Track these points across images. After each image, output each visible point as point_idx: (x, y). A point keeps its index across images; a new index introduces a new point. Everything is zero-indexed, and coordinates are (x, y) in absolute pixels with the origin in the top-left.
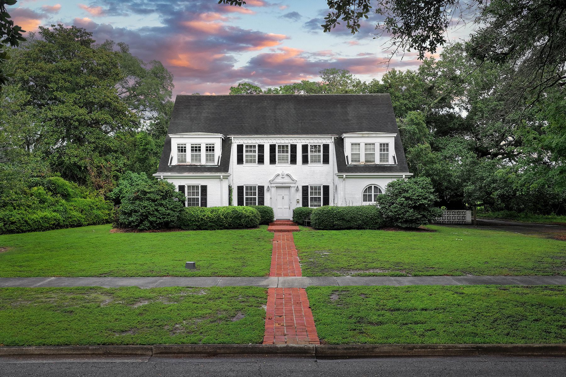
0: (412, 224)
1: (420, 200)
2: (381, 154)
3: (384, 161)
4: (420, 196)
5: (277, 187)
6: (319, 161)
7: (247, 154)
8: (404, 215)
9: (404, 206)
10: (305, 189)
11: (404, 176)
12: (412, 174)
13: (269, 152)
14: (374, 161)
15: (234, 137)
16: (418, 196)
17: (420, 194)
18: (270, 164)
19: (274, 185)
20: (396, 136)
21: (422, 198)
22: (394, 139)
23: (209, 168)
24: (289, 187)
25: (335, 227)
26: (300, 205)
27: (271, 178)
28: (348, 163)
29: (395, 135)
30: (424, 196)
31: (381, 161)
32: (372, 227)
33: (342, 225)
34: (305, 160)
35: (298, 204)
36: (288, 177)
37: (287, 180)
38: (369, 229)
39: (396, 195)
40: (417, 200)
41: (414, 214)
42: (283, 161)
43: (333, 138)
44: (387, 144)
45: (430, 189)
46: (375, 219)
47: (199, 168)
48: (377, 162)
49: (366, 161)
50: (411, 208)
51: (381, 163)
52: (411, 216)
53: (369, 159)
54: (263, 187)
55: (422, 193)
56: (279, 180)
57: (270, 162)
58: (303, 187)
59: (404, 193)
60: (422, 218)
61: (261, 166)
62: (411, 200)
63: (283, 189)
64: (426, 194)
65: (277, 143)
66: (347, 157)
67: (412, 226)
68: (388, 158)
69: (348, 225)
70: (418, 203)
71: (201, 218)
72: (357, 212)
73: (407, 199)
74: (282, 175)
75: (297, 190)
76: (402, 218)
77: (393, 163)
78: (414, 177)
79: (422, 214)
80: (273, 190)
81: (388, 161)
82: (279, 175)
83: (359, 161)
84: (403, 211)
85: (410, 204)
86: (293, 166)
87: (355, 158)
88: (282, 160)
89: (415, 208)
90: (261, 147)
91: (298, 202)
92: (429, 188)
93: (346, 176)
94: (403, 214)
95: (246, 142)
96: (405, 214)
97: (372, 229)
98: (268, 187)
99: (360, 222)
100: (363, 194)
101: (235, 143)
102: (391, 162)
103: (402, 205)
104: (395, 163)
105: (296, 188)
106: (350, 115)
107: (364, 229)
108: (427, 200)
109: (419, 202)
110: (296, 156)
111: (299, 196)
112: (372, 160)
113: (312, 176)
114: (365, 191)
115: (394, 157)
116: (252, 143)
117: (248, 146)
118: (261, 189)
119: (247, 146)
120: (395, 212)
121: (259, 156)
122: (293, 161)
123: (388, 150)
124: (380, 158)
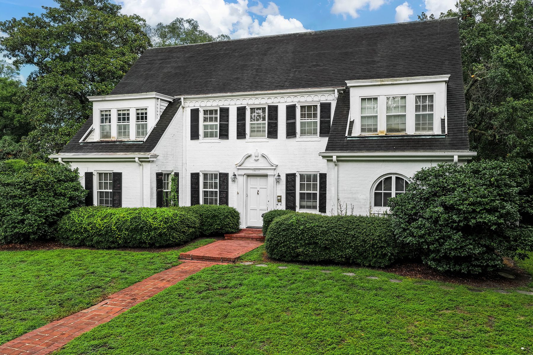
0: (461, 265)
1: (479, 212)
2: (417, 116)
3: (424, 129)
4: (480, 203)
5: (248, 176)
6: (315, 133)
7: (206, 123)
8: (441, 245)
9: (441, 225)
10: (291, 178)
11: (456, 158)
12: (475, 154)
13: (236, 120)
14: (404, 130)
15: (184, 99)
16: (472, 204)
17: (479, 199)
18: (238, 138)
19: (243, 172)
20: (447, 79)
21: (485, 209)
22: (444, 86)
23: (129, 145)
24: (266, 176)
25: (301, 258)
26: (282, 207)
27: (239, 161)
28: (350, 132)
29: (446, 77)
30: (487, 204)
31: (417, 129)
32: (375, 263)
33: (312, 256)
34: (291, 133)
35: (279, 203)
36: (264, 158)
37: (262, 164)
38: (370, 266)
39: (427, 199)
40: (469, 212)
41: (464, 244)
42: (259, 134)
43: (336, 91)
44: (431, 97)
45: (511, 186)
46: (382, 247)
47: (117, 145)
48: (411, 130)
49: (389, 130)
50: (457, 229)
51: (418, 133)
52: (456, 249)
53: (394, 126)
54: (226, 175)
55: (484, 197)
56: (250, 164)
57: (238, 136)
58: (288, 175)
59: (444, 195)
60: (484, 253)
61: (224, 142)
62: (459, 212)
63: (258, 178)
64: (494, 201)
65: (248, 105)
66: (352, 123)
67: (460, 270)
68: (432, 124)
69: (325, 256)
70: (473, 221)
71: (85, 228)
72: (347, 229)
73: (448, 208)
74: (256, 157)
75: (278, 181)
76: (438, 251)
77: (440, 133)
78: (476, 159)
79: (485, 246)
80: (241, 180)
81: (432, 129)
82: (250, 156)
83: (376, 130)
84: (436, 235)
85: (454, 222)
86: (272, 141)
87: (368, 125)
88: (258, 131)
89: (467, 231)
90: (224, 112)
91: (279, 201)
92: (506, 185)
93: (337, 157)
94: (439, 242)
95: (203, 104)
96: (443, 243)
97: (373, 267)
98: (235, 175)
99: (349, 251)
100: (374, 191)
101: (189, 107)
102: (437, 130)
103: (436, 222)
104: (443, 131)
105: (276, 177)
106: (379, 55)
107: (358, 265)
108: (497, 214)
109: (475, 218)
110: (276, 125)
111: (281, 189)
112: (401, 127)
113: (304, 157)
114: (379, 187)
115: (443, 121)
116: (212, 106)
117: (207, 111)
118: (224, 177)
119: (205, 112)
120: (421, 237)
121: (220, 127)
122: (273, 133)
123: (431, 107)
124: (416, 124)
